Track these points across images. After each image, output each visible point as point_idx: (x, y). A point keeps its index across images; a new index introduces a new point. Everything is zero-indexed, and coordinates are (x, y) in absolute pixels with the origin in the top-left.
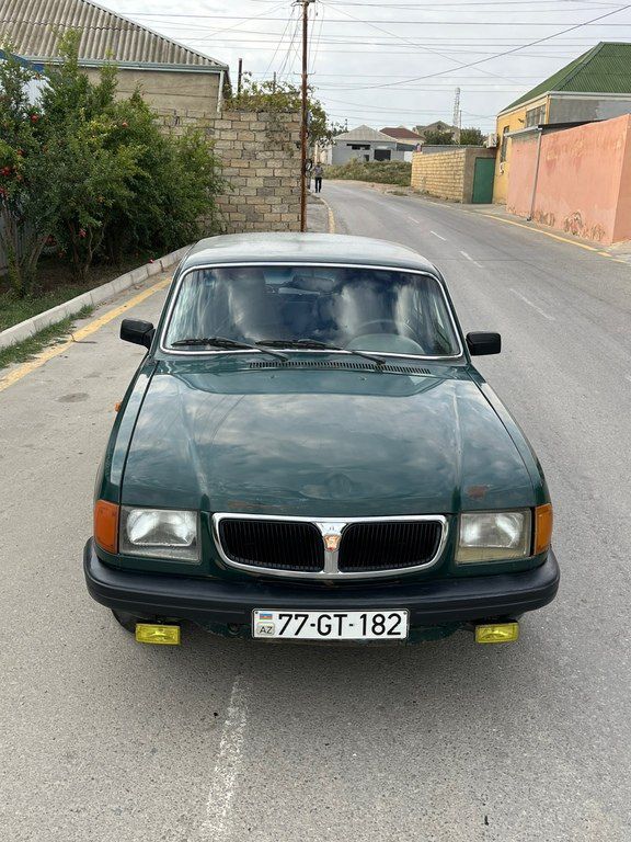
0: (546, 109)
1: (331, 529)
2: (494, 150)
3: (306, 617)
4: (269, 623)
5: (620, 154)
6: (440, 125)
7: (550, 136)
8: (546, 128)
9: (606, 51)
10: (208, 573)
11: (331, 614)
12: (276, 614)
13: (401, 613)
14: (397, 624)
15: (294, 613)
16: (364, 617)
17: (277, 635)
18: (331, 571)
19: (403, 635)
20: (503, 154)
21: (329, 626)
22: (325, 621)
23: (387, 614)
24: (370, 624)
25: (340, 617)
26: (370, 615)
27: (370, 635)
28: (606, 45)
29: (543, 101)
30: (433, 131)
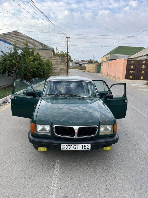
0: (109, 57)
1: (76, 128)
2: (100, 64)
3: (71, 145)
4: (64, 147)
5: (123, 65)
6: (91, 60)
7: (110, 62)
8: (110, 60)
9: (120, 48)
10: (52, 137)
11: (76, 145)
12: (65, 145)
13: (89, 145)
14: (89, 147)
15: (69, 145)
16: (82, 145)
17: (66, 149)
18: (76, 136)
19: (90, 149)
20: (102, 65)
21: (76, 147)
22: (75, 146)
23: (87, 145)
24: (83, 147)
25: (78, 145)
26: (84, 145)
27: (84, 149)
28: (119, 46)
29: (109, 56)
30: (90, 61)
